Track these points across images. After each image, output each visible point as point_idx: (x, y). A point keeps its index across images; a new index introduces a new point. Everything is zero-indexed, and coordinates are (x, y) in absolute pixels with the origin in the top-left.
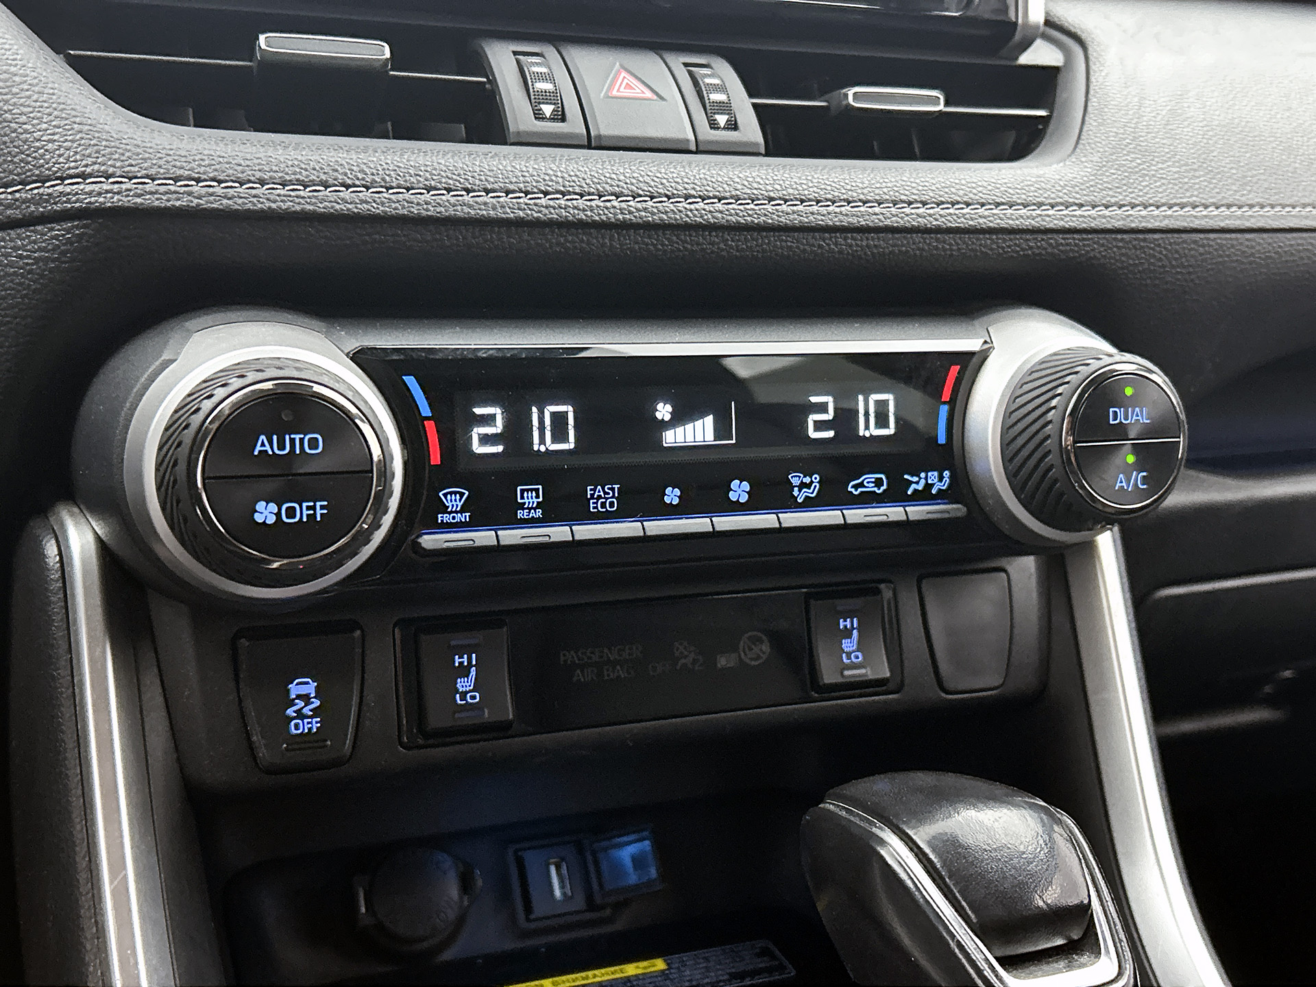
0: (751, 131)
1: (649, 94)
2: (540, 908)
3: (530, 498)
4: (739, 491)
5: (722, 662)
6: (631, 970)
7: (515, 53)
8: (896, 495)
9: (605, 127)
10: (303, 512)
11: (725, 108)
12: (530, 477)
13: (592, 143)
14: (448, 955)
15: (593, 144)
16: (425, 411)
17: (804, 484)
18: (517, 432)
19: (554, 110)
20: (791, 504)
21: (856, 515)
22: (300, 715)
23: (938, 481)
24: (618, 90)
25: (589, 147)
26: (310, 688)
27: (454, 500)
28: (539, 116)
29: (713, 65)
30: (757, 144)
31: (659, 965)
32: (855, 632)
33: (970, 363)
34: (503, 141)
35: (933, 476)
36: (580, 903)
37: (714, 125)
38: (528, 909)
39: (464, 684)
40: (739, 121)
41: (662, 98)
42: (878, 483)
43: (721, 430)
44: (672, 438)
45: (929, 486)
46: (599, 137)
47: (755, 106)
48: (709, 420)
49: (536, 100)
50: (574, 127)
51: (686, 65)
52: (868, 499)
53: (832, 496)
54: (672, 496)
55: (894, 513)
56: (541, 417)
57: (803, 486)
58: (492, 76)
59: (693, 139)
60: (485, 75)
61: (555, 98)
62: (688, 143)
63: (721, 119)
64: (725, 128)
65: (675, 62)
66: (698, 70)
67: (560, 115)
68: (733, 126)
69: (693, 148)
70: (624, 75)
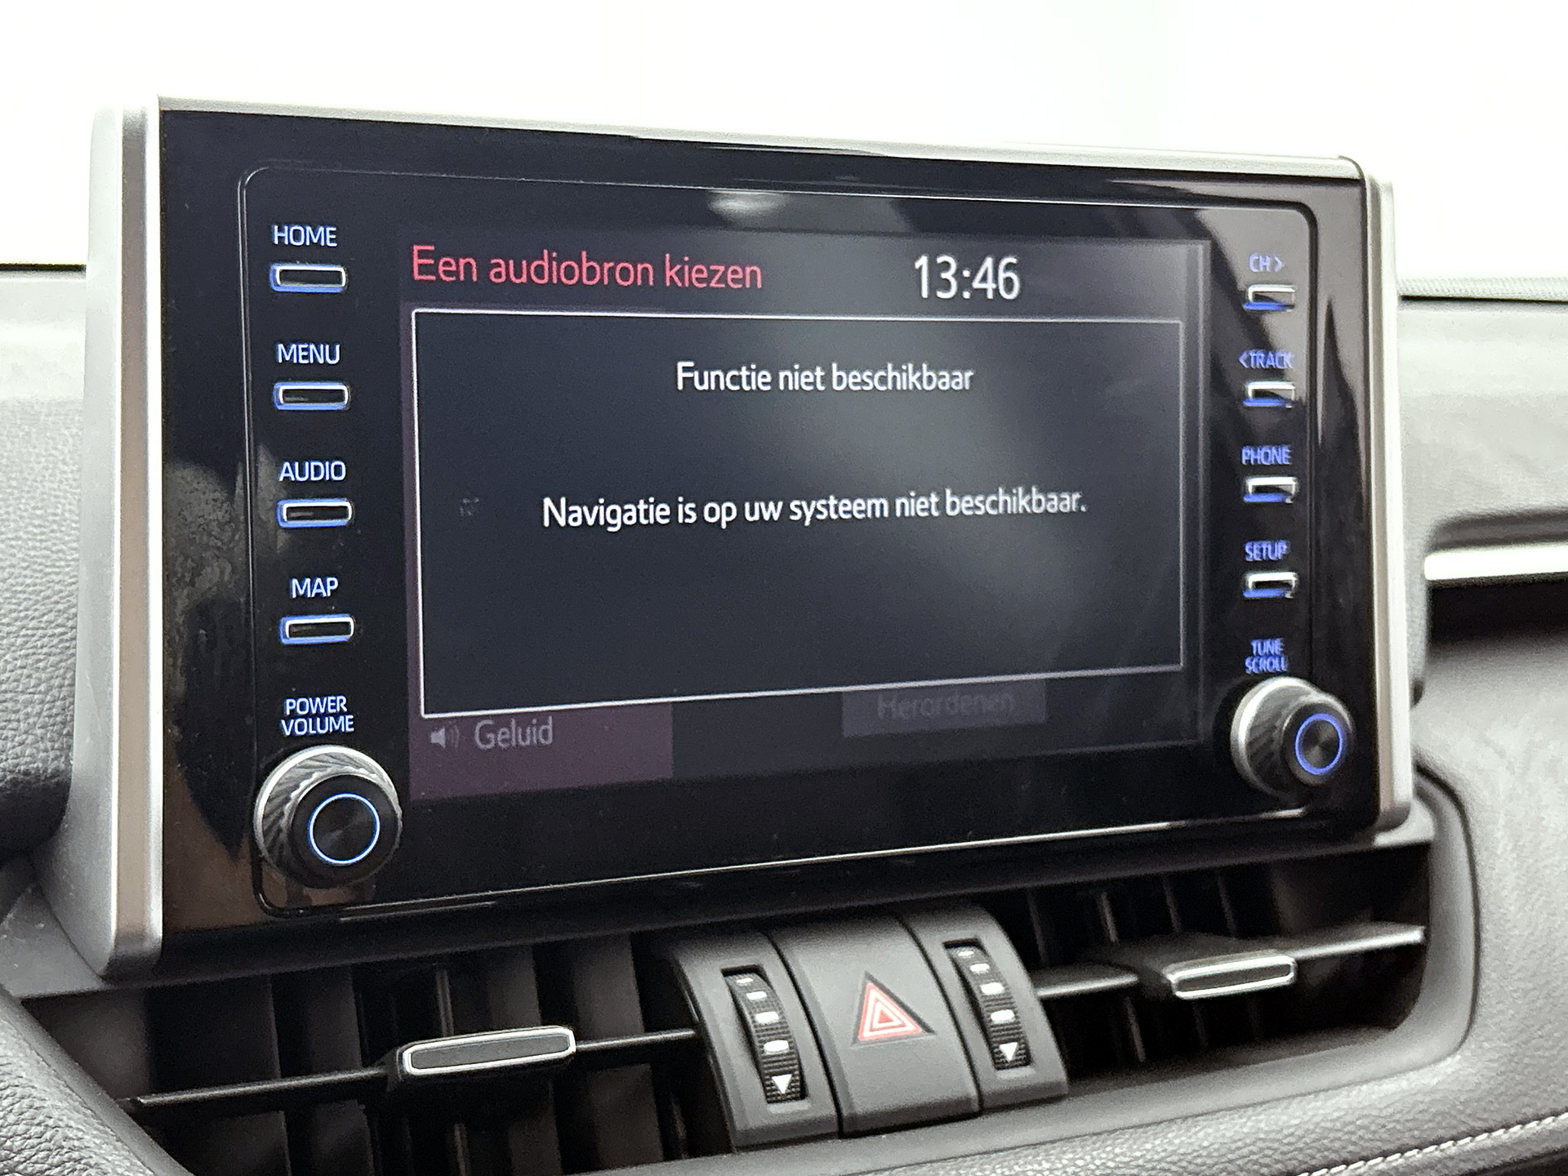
0: (1050, 1064)
1: (911, 1027)
7: (727, 973)
9: (863, 1100)
11: (1013, 1032)
13: (847, 1127)
15: (846, 1129)
19: (792, 1081)
24: (872, 1030)
25: (841, 1135)
28: (772, 1096)
29: (985, 942)
30: (1058, 1084)
37: (999, 1062)
40: (1032, 1049)
41: (928, 1030)
46: (854, 1118)
49: (764, 1067)
50: (818, 1106)
51: (948, 946)
58: (699, 1026)
59: (972, 1092)
60: (691, 1024)
61: (791, 1063)
62: (968, 1100)
63: (1009, 1050)
64: (1014, 1065)
65: (934, 939)
66: (965, 953)
67: (800, 1091)
68: (1025, 1059)
69: (976, 1107)
70: (874, 994)
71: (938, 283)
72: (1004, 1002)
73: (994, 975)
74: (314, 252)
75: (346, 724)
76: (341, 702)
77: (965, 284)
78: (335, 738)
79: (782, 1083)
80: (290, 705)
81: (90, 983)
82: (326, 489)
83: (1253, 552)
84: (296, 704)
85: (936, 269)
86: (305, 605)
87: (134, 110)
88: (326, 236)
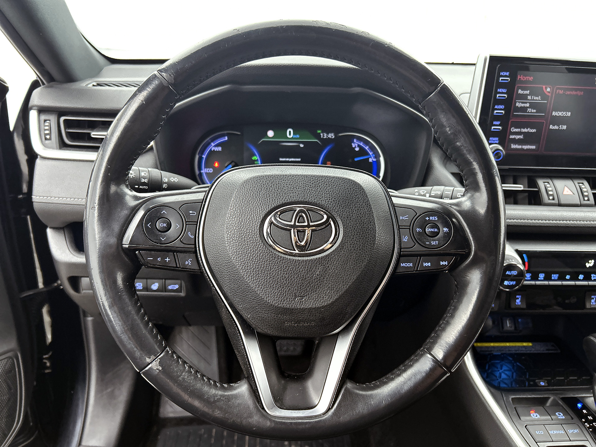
0: (592, 201)
1: (572, 193)
2: (505, 328)
3: (541, 276)
4: (581, 277)
5: (567, 301)
7: (544, 182)
9: (563, 202)
11: (587, 196)
12: (542, 272)
13: (560, 205)
16: (526, 260)
20: (590, 280)
24: (565, 193)
25: (558, 206)
27: (528, 276)
28: (549, 199)
29: (584, 183)
30: (593, 204)
31: (530, 344)
32: (594, 299)
34: (542, 204)
36: (513, 328)
37: (584, 200)
38: (502, 328)
40: (590, 199)
41: (574, 194)
46: (561, 204)
47: (593, 193)
49: (548, 195)
50: (556, 201)
51: (578, 183)
54: (568, 277)
58: (539, 189)
59: (579, 203)
60: (537, 188)
61: (552, 195)
62: (578, 204)
63: (586, 199)
64: (587, 201)
65: (576, 182)
66: (581, 184)
67: (553, 199)
68: (588, 200)
69: (579, 205)
70: (566, 188)
72: (587, 192)
73: (585, 188)
74: (506, 76)
75: (497, 142)
76: (497, 139)
78: (497, 144)
79: (551, 198)
82: (501, 110)
84: (491, 139)
86: (495, 125)
87: (486, 55)
88: (508, 74)
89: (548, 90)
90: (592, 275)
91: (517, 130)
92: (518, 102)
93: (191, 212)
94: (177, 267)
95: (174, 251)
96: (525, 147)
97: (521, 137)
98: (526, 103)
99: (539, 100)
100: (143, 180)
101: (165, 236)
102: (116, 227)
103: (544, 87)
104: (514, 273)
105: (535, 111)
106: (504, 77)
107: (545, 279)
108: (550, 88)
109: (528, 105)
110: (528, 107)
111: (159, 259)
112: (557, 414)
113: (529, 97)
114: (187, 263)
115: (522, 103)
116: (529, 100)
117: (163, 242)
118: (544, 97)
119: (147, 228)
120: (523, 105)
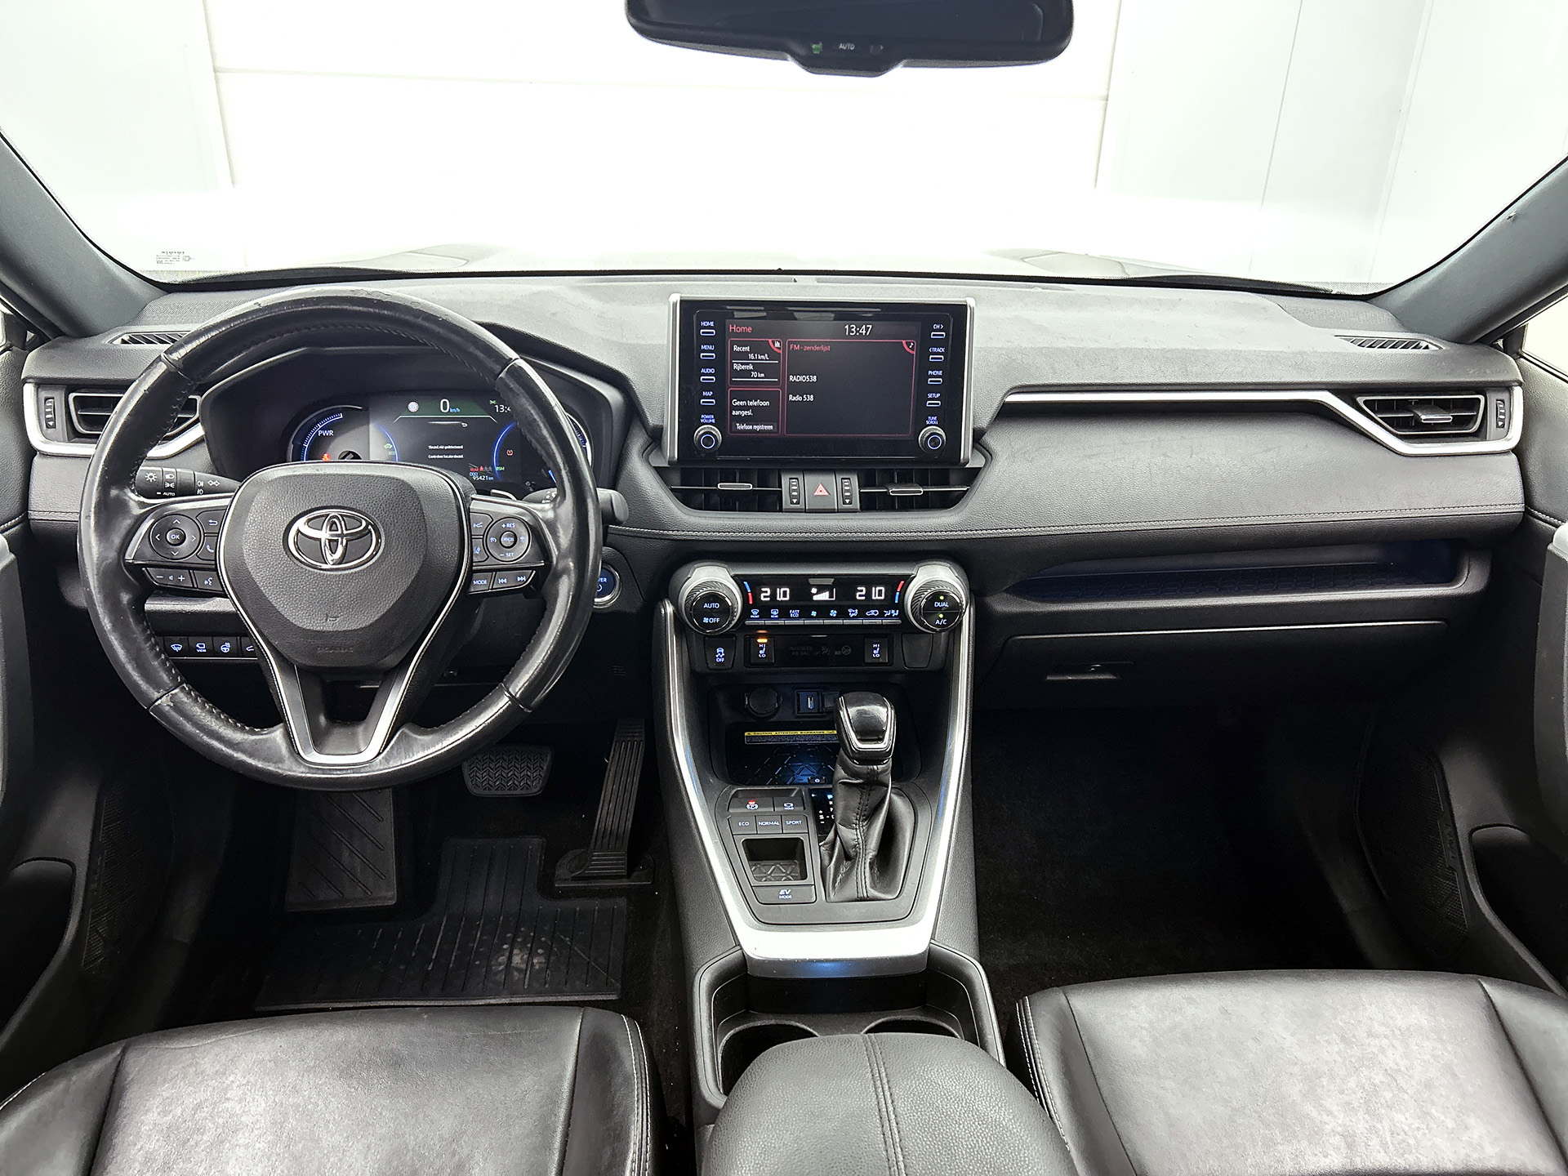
0: (857, 504)
1: (826, 494)
2: (803, 710)
3: (775, 613)
4: (833, 613)
5: (836, 653)
6: (826, 732)
7: (789, 478)
8: (881, 615)
9: (811, 506)
10: (714, 620)
11: (850, 495)
12: (775, 607)
13: (807, 511)
14: (772, 720)
16: (749, 591)
17: (853, 612)
18: (773, 595)
20: (849, 618)
21: (866, 622)
22: (719, 657)
23: (895, 613)
25: (805, 512)
26: (722, 651)
27: (755, 612)
28: (792, 503)
29: (851, 479)
30: (854, 509)
31: (835, 732)
33: (908, 579)
34: (781, 510)
35: (893, 611)
36: (816, 710)
37: (844, 503)
38: (799, 710)
39: (761, 652)
40: (854, 502)
41: (830, 492)
42: (876, 613)
43: (831, 596)
44: (815, 598)
45: (892, 614)
46: (808, 509)
47: (860, 493)
48: (827, 593)
49: (792, 497)
50: (801, 506)
51: (843, 479)
52: (872, 617)
53: (861, 615)
54: (814, 614)
55: (878, 621)
56: (780, 591)
57: (852, 613)
58: (782, 488)
59: (837, 508)
60: (780, 487)
61: (797, 497)
62: (835, 509)
63: (847, 501)
64: (848, 504)
65: (839, 478)
66: (845, 481)
67: (798, 502)
68: (850, 503)
69: (836, 511)
70: (820, 485)
71: (850, 331)
72: (852, 491)
73: (851, 485)
75: (713, 421)
76: (712, 417)
77: (857, 331)
78: (711, 424)
79: (795, 501)
80: (702, 416)
81: (666, 465)
82: (711, 374)
83: (930, 396)
85: (850, 328)
86: (705, 397)
87: (674, 300)
88: (711, 324)
89: (777, 344)
90: (850, 611)
91: (742, 403)
92: (737, 363)
93: (211, 521)
94: (194, 587)
95: (189, 568)
96: (758, 428)
97: (749, 413)
98: (748, 364)
99: (766, 360)
100: (168, 485)
101: (177, 550)
102: (117, 540)
103: (770, 340)
104: (716, 605)
105: (763, 375)
106: (708, 328)
107: (780, 616)
108: (779, 342)
109: (751, 367)
110: (751, 370)
111: (171, 578)
112: (785, 805)
113: (751, 356)
114: (206, 582)
115: (742, 364)
116: (751, 360)
117: (175, 557)
118: (773, 355)
119: (155, 540)
120: (743, 367)
